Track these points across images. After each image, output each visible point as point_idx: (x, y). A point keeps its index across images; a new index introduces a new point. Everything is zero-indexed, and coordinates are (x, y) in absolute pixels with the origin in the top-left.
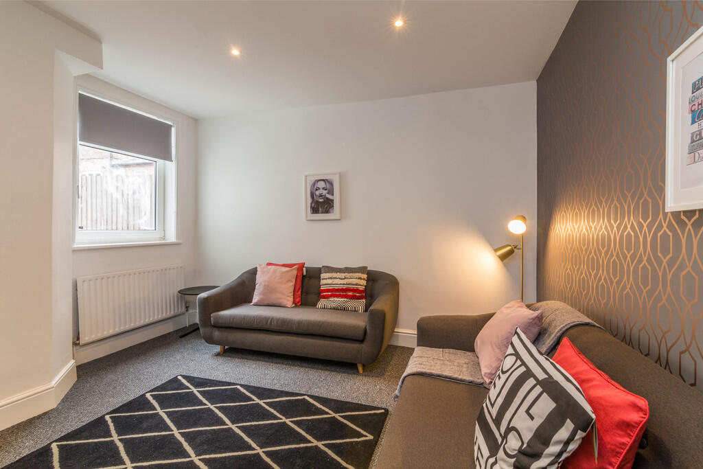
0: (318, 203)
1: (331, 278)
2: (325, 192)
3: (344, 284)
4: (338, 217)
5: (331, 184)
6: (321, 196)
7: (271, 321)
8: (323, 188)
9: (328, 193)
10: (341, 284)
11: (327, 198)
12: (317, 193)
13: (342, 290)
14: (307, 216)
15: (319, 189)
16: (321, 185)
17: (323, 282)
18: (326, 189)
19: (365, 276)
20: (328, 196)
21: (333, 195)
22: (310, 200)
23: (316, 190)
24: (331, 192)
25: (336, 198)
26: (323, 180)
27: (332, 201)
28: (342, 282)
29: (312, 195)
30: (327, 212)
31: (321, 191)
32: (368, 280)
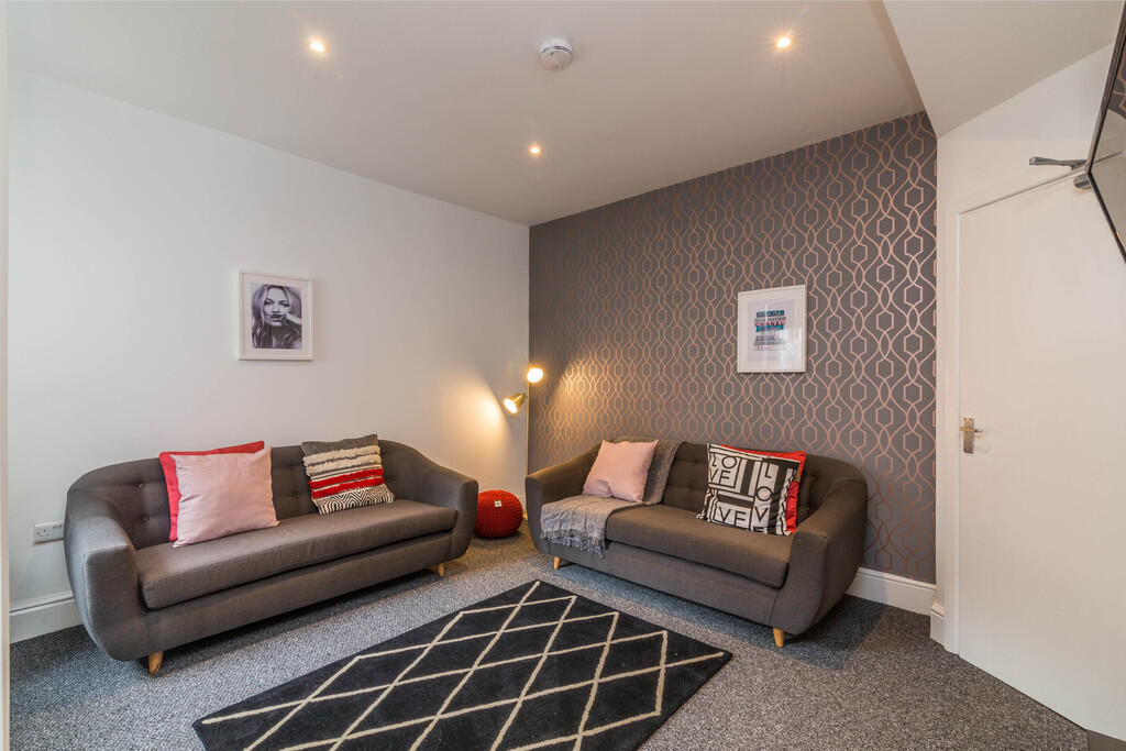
0: (268, 329)
1: (332, 460)
2: (284, 310)
3: (358, 466)
4: (309, 356)
5: (297, 297)
6: (276, 316)
7: (313, 548)
8: (281, 303)
9: (291, 313)
10: (353, 467)
11: (288, 321)
12: (269, 309)
13: (359, 475)
14: (243, 350)
15: (272, 302)
16: (276, 295)
17: (309, 471)
18: (287, 305)
19: (378, 449)
20: (290, 317)
21: (300, 317)
22: (250, 322)
23: (266, 303)
24: (297, 311)
25: (307, 322)
26: (281, 288)
27: (299, 327)
28: (355, 462)
29: (257, 313)
30: (289, 346)
31: (276, 307)
32: (382, 454)
